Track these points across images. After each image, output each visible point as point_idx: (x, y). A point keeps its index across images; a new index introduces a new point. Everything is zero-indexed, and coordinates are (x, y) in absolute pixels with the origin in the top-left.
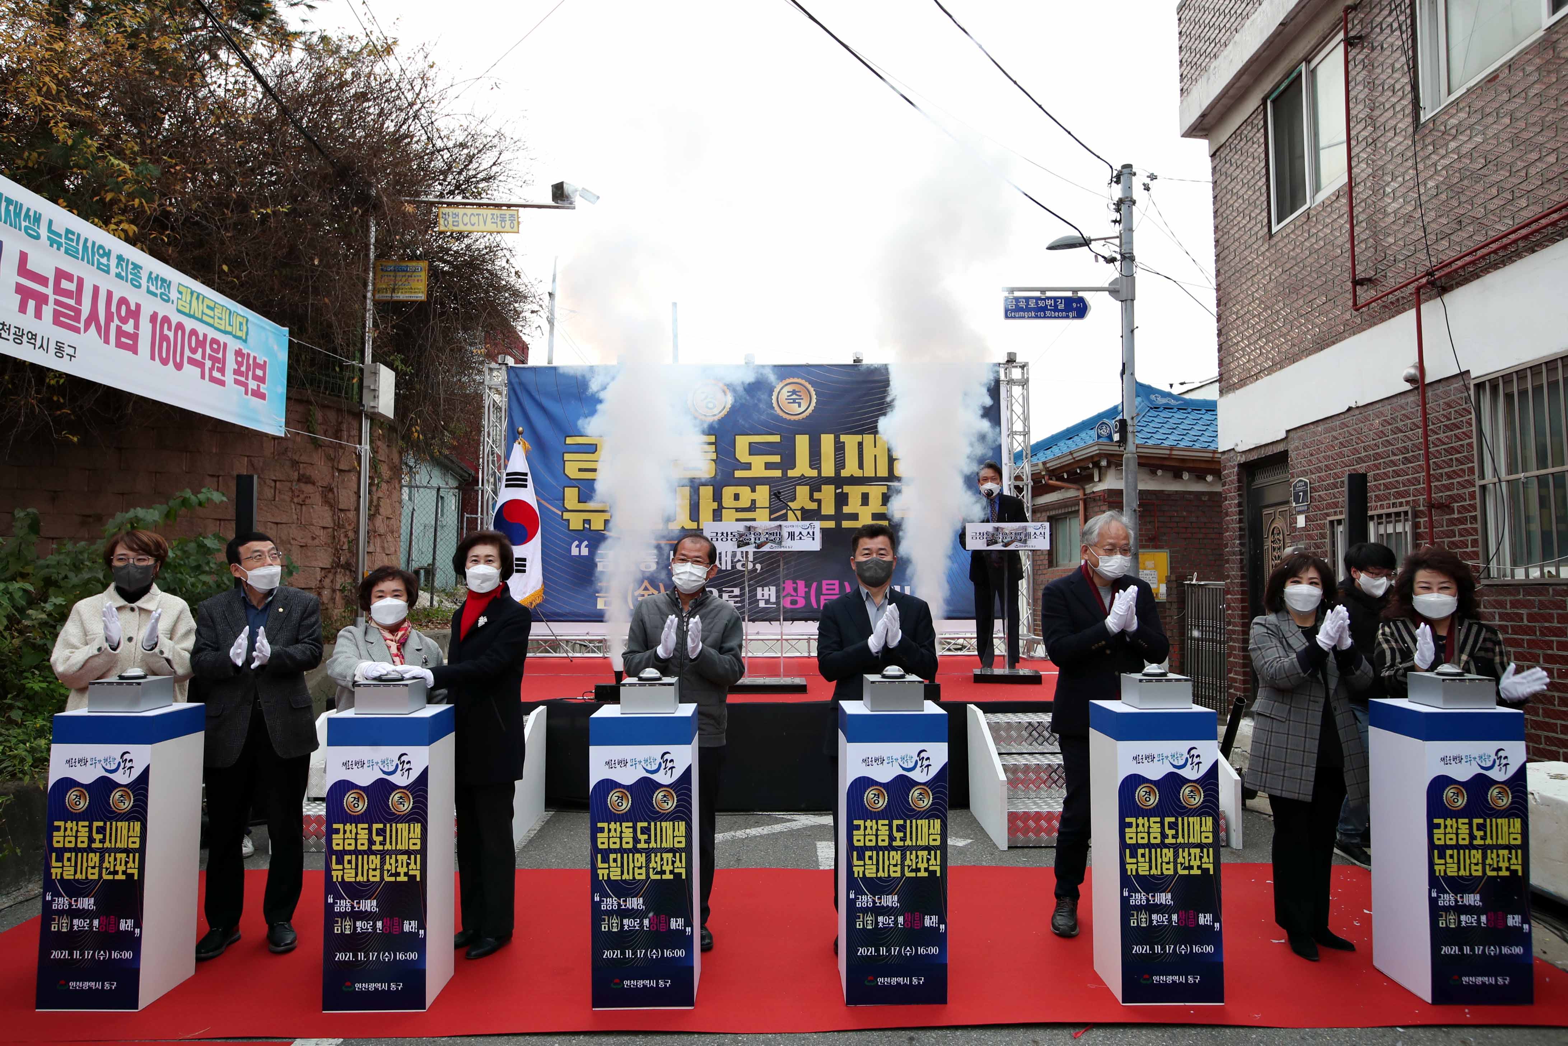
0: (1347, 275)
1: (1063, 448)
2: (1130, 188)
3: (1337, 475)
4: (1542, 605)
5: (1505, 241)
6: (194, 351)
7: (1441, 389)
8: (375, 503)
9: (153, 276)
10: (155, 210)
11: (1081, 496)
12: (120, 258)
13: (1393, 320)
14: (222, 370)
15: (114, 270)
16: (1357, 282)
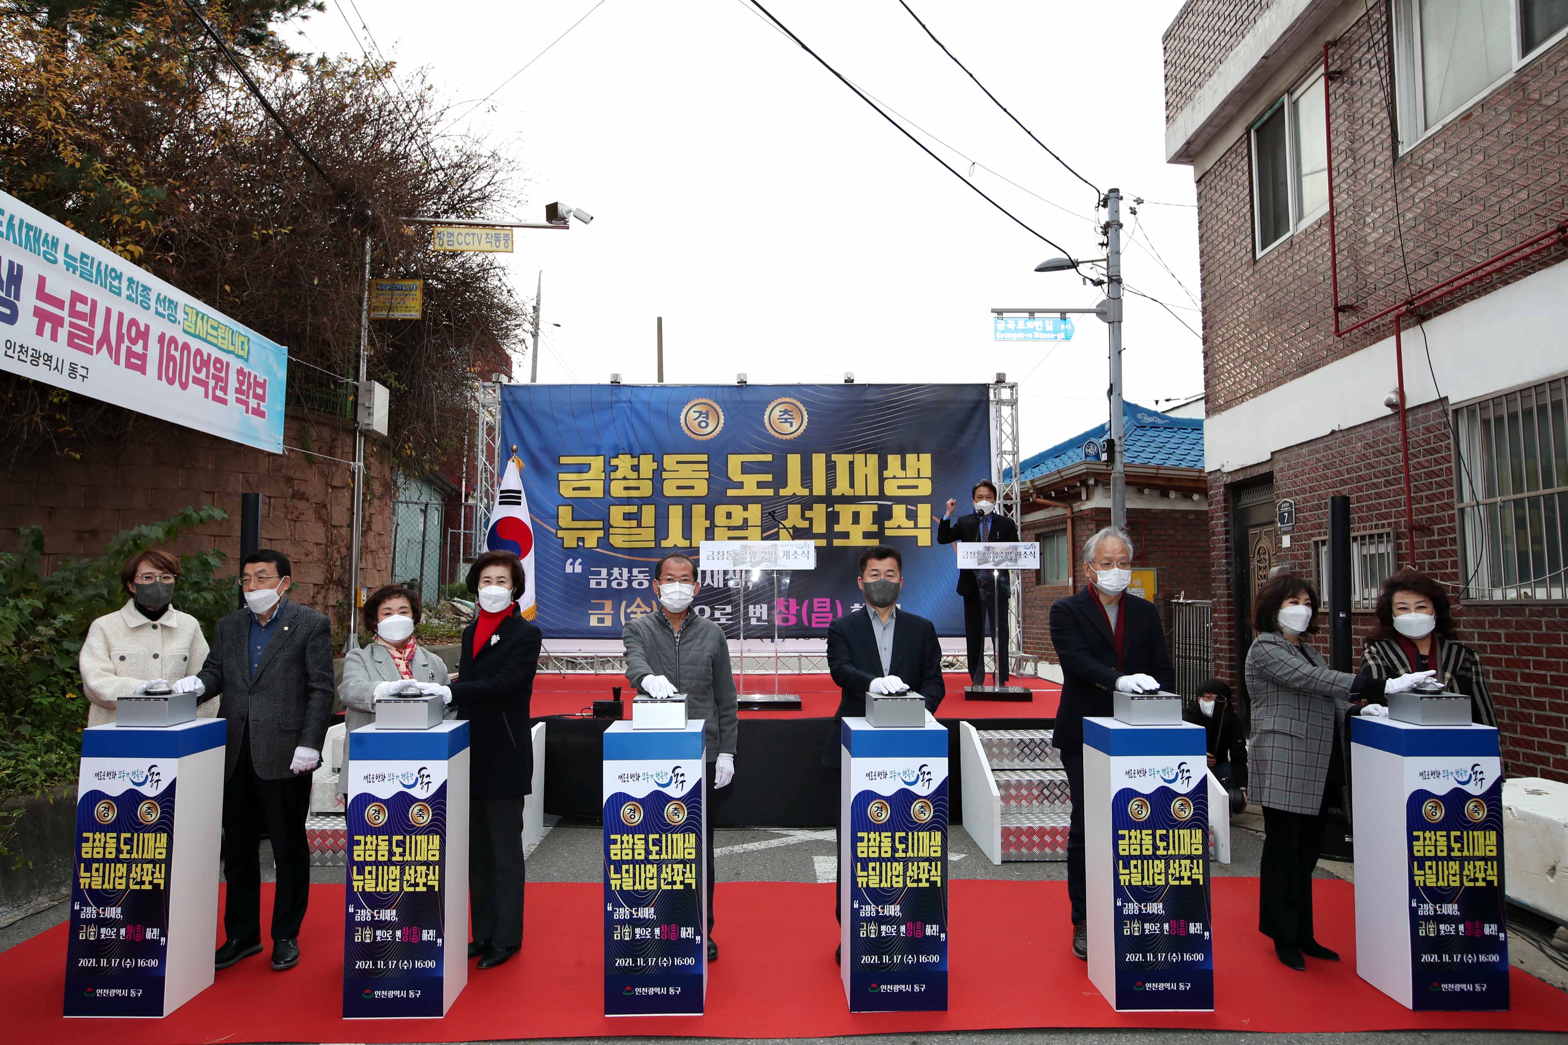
0: (1329, 302)
1: (1051, 467)
2: (1117, 211)
3: (1320, 497)
4: (1519, 625)
5: (1480, 273)
6: (198, 371)
7: (1421, 415)
8: (367, 519)
9: (162, 297)
10: (160, 231)
11: (1069, 514)
12: (131, 281)
13: (1374, 346)
14: (224, 390)
15: (125, 292)
16: (1339, 309)
